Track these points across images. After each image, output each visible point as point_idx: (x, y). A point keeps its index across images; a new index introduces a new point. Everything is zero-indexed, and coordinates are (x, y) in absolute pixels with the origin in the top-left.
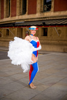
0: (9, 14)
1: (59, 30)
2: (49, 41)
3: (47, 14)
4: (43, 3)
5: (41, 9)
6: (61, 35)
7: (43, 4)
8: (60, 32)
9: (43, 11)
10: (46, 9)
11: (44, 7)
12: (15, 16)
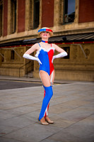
0: (15, 29)
1: (87, 50)
2: (73, 66)
3: (69, 27)
4: (62, 11)
5: (60, 20)
6: (89, 57)
7: (62, 13)
8: (87, 52)
9: (63, 23)
10: (67, 20)
11: (64, 18)
12: (24, 31)
